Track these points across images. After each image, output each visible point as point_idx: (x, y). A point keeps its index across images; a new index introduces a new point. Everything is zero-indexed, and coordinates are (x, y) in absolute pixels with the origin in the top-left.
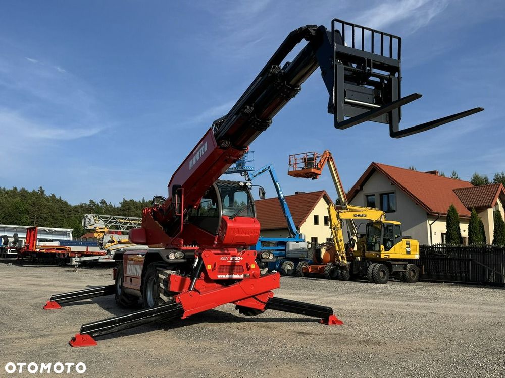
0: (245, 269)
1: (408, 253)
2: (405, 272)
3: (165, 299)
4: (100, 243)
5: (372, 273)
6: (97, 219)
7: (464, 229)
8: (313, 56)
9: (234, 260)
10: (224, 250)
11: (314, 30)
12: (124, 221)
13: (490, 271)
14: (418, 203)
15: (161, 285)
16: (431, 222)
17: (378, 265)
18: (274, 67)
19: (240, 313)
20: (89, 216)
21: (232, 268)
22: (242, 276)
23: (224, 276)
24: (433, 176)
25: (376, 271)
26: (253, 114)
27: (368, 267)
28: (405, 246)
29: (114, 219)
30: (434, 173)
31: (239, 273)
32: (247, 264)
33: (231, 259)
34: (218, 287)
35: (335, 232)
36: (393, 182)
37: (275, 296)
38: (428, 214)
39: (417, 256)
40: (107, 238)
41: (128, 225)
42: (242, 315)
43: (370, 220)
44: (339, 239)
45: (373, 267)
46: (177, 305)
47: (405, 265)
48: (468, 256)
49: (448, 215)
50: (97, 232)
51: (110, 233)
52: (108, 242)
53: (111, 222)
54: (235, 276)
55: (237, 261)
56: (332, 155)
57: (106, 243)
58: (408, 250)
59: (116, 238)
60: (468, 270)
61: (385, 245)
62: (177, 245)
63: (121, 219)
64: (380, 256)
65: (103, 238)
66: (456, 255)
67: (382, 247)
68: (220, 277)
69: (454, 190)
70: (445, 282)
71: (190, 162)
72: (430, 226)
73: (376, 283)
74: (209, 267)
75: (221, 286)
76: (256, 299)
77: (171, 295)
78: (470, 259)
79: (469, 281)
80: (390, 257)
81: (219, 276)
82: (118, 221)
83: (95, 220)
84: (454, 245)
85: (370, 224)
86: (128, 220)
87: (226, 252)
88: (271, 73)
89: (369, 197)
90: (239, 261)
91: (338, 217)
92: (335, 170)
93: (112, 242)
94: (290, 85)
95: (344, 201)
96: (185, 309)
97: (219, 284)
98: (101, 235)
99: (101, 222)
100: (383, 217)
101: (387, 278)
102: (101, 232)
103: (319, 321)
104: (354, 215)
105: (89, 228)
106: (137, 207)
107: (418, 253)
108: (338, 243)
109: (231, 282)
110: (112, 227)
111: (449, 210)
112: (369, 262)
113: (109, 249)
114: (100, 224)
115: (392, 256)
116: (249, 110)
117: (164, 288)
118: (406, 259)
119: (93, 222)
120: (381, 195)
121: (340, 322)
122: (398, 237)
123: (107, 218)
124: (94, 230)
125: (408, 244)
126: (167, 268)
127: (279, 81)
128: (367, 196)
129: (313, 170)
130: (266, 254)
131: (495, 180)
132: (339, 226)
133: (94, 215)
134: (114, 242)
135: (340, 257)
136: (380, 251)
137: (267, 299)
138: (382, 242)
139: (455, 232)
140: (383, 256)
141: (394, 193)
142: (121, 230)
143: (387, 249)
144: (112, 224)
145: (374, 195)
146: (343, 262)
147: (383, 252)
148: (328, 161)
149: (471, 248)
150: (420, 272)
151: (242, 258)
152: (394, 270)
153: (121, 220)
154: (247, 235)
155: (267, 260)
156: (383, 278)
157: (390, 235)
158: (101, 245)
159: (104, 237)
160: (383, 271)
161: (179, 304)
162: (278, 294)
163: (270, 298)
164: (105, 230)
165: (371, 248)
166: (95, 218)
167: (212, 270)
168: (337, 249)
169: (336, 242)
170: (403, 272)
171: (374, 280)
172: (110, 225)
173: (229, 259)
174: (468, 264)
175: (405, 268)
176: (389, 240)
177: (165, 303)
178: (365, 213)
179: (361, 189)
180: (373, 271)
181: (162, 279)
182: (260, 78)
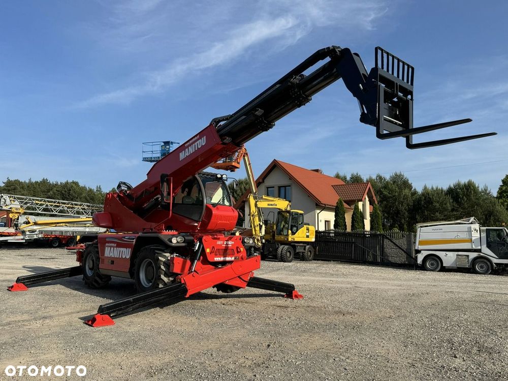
0: (236, 252)
1: (308, 237)
2: (304, 252)
3: (166, 279)
4: (15, 224)
5: (281, 254)
6: (13, 199)
7: (348, 218)
8: (335, 72)
9: (227, 244)
10: (214, 235)
11: (339, 51)
12: (40, 203)
13: (369, 252)
14: (310, 195)
15: (162, 267)
16: (318, 211)
17: (286, 247)
18: (295, 78)
19: (218, 290)
20: (4, 197)
21: (225, 251)
22: (233, 259)
23: (219, 258)
24: (316, 173)
25: (284, 252)
26: (261, 116)
27: (278, 248)
28: (306, 231)
29: (30, 200)
30: (317, 171)
31: (231, 255)
32: (237, 248)
33: (225, 243)
34: (211, 269)
35: (253, 219)
36: (291, 178)
37: (255, 275)
38: (317, 205)
39: (313, 240)
40: (22, 219)
41: (44, 206)
42: (221, 293)
43: (279, 209)
44: (256, 225)
45: (282, 249)
46: (182, 285)
47: (305, 246)
48: (352, 240)
49: (337, 207)
50: (12, 213)
51: (25, 214)
52: (24, 223)
53: (26, 203)
54: (228, 259)
55: (230, 246)
56: (248, 152)
57: (21, 224)
58: (307, 234)
59: (32, 219)
60: (352, 251)
61: (291, 230)
62: (158, 230)
63: (37, 200)
64: (288, 239)
65: (18, 219)
66: (342, 239)
67: (290, 232)
68: (217, 259)
69: (332, 186)
70: (333, 261)
71: (181, 154)
72: (318, 214)
73: (285, 261)
74: (208, 250)
75: (214, 267)
76: (240, 278)
77: (171, 276)
78: (353, 243)
79: (351, 259)
80: (295, 240)
81: (215, 259)
82: (34, 202)
83: (11, 201)
84: (341, 231)
85: (280, 212)
86: (45, 201)
87: (216, 237)
88: (291, 83)
89: (269, 189)
90: (231, 246)
91: (256, 205)
92: (250, 164)
93: (28, 223)
94: (305, 95)
95: (254, 191)
96: (188, 288)
97: (213, 265)
98: (16, 216)
99: (17, 202)
100: (289, 207)
101: (292, 258)
102: (16, 213)
103: (283, 296)
104: (268, 205)
105: (4, 208)
106: (23, 188)
107: (314, 237)
108: (254, 228)
109: (224, 263)
110: (28, 208)
111: (337, 203)
112: (278, 245)
113: (25, 229)
114: (16, 205)
115: (296, 240)
116: (260, 112)
117: (164, 269)
118: (305, 242)
119: (8, 202)
120: (280, 187)
121: (301, 296)
122: (301, 223)
123: (22, 199)
124: (9, 211)
125: (308, 229)
126: (165, 251)
127: (296, 90)
128: (268, 188)
129: (233, 164)
130: (248, 239)
131: (351, 178)
132: (256, 213)
133: (9, 195)
134: (29, 223)
135: (256, 240)
136: (287, 235)
137: (249, 278)
138: (290, 228)
139: (341, 220)
140: (290, 239)
141: (290, 186)
142: (36, 212)
143: (293, 233)
144: (28, 205)
145: (273, 187)
146: (258, 244)
147: (290, 236)
148: (244, 156)
149: (354, 234)
150: (315, 252)
151: (233, 243)
152: (297, 251)
153: (37, 202)
154: (228, 222)
155: (249, 244)
156: (289, 257)
157: (295, 223)
158: (16, 225)
159: (20, 218)
160: (289, 252)
161: (183, 284)
162: (257, 274)
163: (251, 278)
164: (21, 211)
165: (280, 232)
166: (11, 199)
167: (211, 253)
168: (254, 233)
169: (253, 227)
170: (303, 252)
171: (282, 259)
172: (25, 206)
173: (223, 244)
174: (351, 246)
175: (305, 249)
176: (295, 226)
177: (165, 284)
178: (276, 203)
179: (263, 182)
180: (282, 252)
181: (162, 261)
182: (278, 86)
